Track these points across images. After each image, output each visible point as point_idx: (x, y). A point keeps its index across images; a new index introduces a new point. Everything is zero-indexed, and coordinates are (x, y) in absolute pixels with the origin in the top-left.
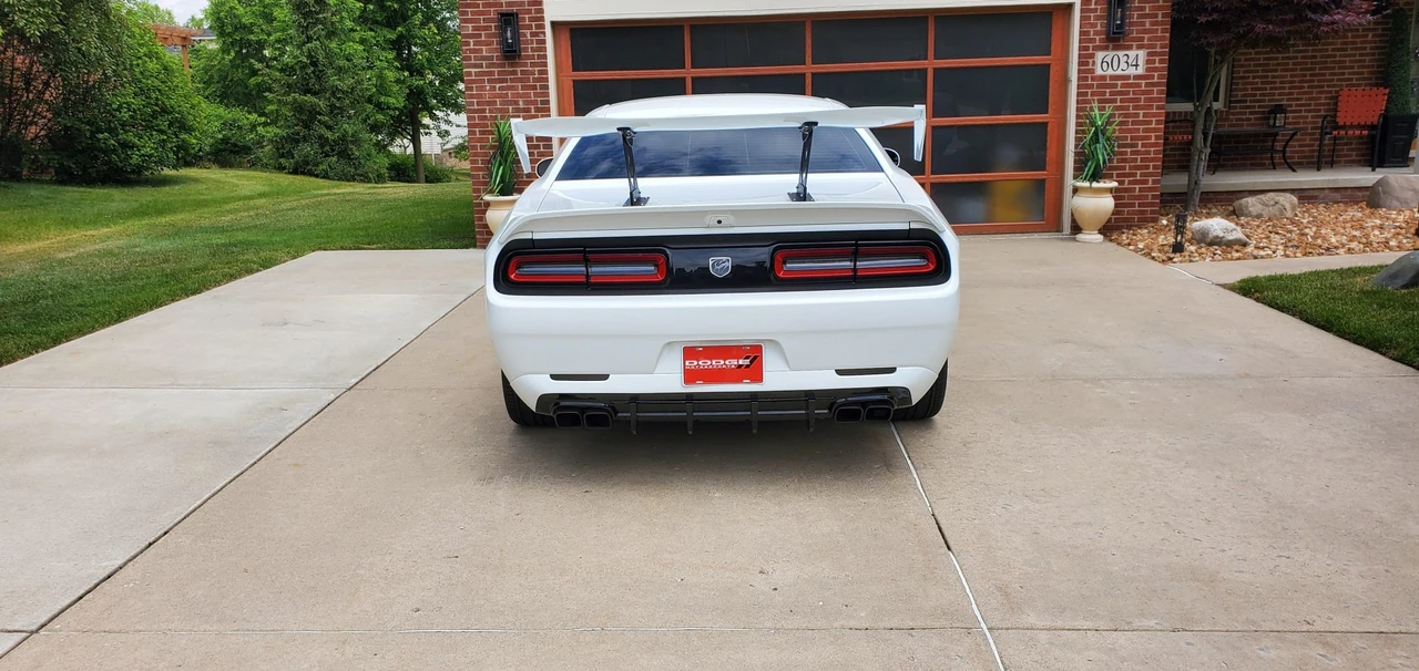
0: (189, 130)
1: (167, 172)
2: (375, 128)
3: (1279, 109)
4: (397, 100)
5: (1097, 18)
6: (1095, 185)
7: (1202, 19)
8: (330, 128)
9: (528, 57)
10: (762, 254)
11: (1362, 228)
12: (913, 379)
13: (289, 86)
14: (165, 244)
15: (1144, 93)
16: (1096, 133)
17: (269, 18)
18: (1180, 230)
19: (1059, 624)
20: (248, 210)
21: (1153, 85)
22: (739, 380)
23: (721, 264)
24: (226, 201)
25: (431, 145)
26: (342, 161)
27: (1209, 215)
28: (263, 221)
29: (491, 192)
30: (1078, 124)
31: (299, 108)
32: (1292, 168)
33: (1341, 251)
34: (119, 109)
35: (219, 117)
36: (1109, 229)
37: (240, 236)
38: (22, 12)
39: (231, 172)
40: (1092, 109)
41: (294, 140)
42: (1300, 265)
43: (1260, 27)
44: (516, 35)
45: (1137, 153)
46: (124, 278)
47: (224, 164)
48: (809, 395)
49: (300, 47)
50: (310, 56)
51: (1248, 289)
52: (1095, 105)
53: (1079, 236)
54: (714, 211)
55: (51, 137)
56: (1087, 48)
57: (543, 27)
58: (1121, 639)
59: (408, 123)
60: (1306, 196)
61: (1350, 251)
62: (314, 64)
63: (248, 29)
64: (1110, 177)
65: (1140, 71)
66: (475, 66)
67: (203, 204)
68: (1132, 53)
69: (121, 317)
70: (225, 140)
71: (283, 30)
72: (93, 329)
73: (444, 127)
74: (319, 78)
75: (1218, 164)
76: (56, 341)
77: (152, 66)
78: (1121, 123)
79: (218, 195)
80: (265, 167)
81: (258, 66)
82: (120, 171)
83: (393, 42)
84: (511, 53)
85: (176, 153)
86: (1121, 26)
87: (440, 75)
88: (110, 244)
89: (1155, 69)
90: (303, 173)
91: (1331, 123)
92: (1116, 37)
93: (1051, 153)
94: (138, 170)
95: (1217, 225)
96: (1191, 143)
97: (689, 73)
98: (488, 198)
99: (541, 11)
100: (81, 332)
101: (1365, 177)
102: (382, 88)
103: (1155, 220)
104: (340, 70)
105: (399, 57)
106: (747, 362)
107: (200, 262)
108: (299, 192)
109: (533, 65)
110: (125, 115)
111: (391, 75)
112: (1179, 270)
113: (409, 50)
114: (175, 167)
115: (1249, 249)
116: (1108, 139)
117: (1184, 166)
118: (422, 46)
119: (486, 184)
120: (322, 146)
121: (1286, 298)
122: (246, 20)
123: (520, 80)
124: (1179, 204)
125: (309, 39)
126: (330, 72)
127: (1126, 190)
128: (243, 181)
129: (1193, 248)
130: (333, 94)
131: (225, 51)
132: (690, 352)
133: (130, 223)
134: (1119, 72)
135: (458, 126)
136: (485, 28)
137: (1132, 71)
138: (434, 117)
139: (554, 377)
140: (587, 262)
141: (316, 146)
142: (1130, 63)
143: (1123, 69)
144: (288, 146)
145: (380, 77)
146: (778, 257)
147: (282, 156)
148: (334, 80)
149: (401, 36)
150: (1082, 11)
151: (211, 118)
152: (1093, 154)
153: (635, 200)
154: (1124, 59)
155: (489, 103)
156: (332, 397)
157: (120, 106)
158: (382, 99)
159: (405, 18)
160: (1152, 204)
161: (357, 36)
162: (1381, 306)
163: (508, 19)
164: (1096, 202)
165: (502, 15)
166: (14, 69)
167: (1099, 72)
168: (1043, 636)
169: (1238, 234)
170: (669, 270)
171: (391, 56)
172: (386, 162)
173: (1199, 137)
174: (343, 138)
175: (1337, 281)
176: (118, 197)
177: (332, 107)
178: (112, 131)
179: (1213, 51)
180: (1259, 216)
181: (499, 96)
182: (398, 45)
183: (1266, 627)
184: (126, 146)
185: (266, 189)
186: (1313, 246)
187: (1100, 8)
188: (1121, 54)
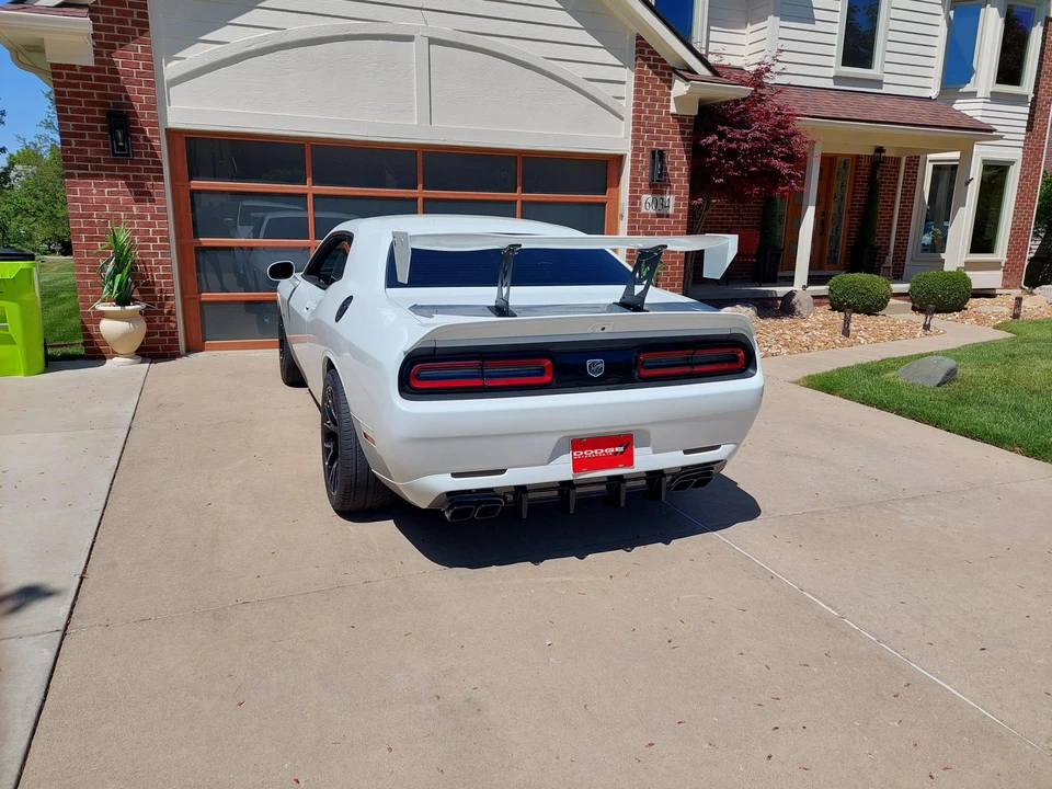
5: (644, 168)
9: (142, 163)
15: (672, 228)
21: (679, 223)
23: (596, 366)
45: (667, 275)
56: (636, 191)
57: (158, 132)
65: (670, 211)
66: (79, 167)
68: (666, 198)
84: (122, 156)
86: (660, 176)
89: (680, 211)
92: (655, 184)
98: (101, 307)
99: (157, 116)
106: (621, 449)
109: (148, 170)
119: (94, 291)
123: (133, 185)
132: (578, 444)
134: (657, 212)
136: (90, 129)
137: (665, 211)
139: (455, 475)
142: (664, 205)
143: (659, 209)
150: (632, 161)
154: (660, 202)
155: (97, 208)
163: (118, 121)
165: (111, 115)
167: (643, 210)
170: (555, 372)
181: (109, 201)
187: (645, 160)
188: (658, 197)
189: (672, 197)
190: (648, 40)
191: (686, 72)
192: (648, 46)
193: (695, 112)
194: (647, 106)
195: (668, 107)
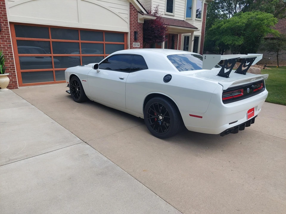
5: (133, 36)
56: (131, 42)
89: (141, 47)
92: (136, 40)
99: (6, 18)
109: (5, 34)
134: (136, 47)
139: (230, 124)
142: (138, 45)
150: (130, 34)
167: (133, 46)
187: (133, 34)
188: (137, 43)
189: (139, 43)
190: (133, 4)
191: (141, 13)
193: (143, 23)
194: (133, 20)
195: (137, 21)
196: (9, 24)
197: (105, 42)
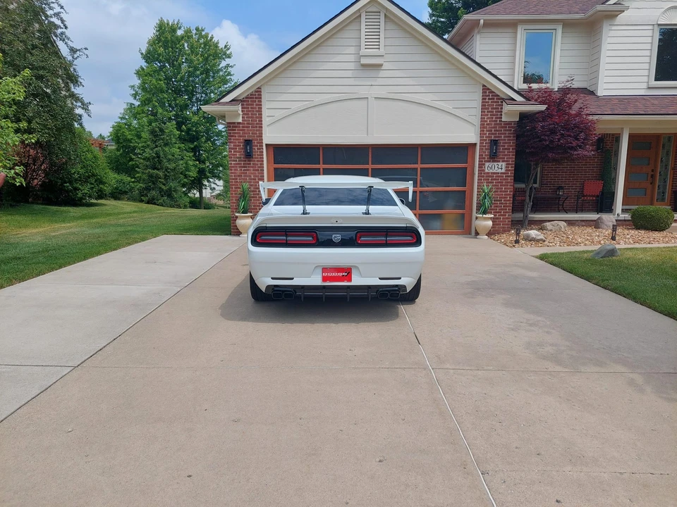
0: (103, 183)
1: (93, 201)
2: (184, 186)
3: (560, 188)
4: (193, 173)
5: (486, 149)
6: (484, 216)
7: (527, 151)
8: (164, 184)
9: (256, 158)
10: (353, 234)
11: (591, 236)
12: (408, 282)
13: (147, 166)
14: (97, 231)
15: (505, 179)
16: (485, 195)
17: (139, 137)
18: (518, 234)
19: (458, 367)
20: (130, 217)
21: (508, 176)
22: (343, 281)
23: (337, 237)
24: (119, 214)
25: (207, 193)
26: (169, 198)
27: (531, 229)
28: (138, 222)
29: (239, 212)
30: (478, 192)
31: (151, 176)
32: (566, 212)
33: (582, 244)
34: (74, 174)
35: (115, 178)
36: (490, 234)
37: (130, 228)
38: (39, 131)
39: (120, 202)
40: (483, 186)
41: (148, 189)
42: (565, 249)
43: (550, 155)
44: (251, 148)
45: (502, 203)
46: (83, 243)
47: (116, 198)
48: (369, 287)
49: (152, 149)
50: (156, 154)
51: (542, 257)
52: (485, 184)
53: (478, 237)
54: (335, 217)
55: (43, 185)
56: (482, 161)
57: (262, 146)
58: (480, 372)
59: (198, 184)
60: (570, 223)
61: (585, 245)
62: (159, 157)
63: (130, 141)
64: (491, 213)
65: (503, 171)
66: (234, 161)
67: (110, 215)
68: (500, 164)
69: (85, 258)
70: (116, 188)
71: (145, 142)
72: (74, 263)
73: (213, 186)
74: (160, 163)
75: (536, 209)
76: (60, 267)
77: (89, 156)
78: (495, 192)
79: (116, 211)
80: (134, 200)
81: (133, 157)
82: (74, 200)
83: (192, 149)
84: (249, 156)
85: (97, 193)
86: (495, 153)
87: (212, 163)
88: (72, 230)
89: (509, 170)
90: (152, 204)
91: (581, 194)
92: (494, 157)
93: (467, 203)
94: (81, 199)
95: (533, 233)
96: (524, 200)
97: (322, 166)
98: (237, 214)
99: (262, 140)
100: (70, 264)
101: (594, 216)
102: (187, 169)
103: (509, 231)
104: (169, 160)
105: (194, 156)
106: (346, 274)
107: (114, 238)
108: (150, 211)
109: (258, 161)
110: (76, 176)
111: (191, 163)
112: (518, 250)
113: (199, 152)
114: (96, 199)
115: (545, 243)
116: (490, 198)
117: (522, 210)
118: (205, 151)
119: (236, 209)
120: (160, 192)
121: (556, 261)
122: (129, 137)
123: (252, 167)
124: (518, 225)
125: (157, 146)
126: (165, 161)
127: (497, 218)
128: (125, 206)
129: (523, 242)
130: (166, 170)
131: (118, 150)
132: (324, 270)
133: (78, 221)
134: (495, 171)
135: (219, 185)
136: (239, 146)
137: (500, 171)
138: (209, 181)
139: (272, 278)
140: (286, 236)
141: (158, 192)
142: (499, 167)
143: (496, 170)
144: (145, 192)
145: (186, 163)
146: (358, 235)
147: (143, 196)
148: (167, 164)
149: (196, 147)
150: (480, 146)
151: (112, 178)
152: (484, 203)
153: (305, 213)
154: (496, 166)
155: (239, 176)
156: (179, 289)
157: (75, 173)
158: (187, 173)
159: (198, 139)
160: (508, 225)
161: (177, 146)
162: (592, 264)
163: (248, 142)
164: (486, 223)
165: (246, 140)
166: (29, 155)
167: (487, 171)
168: (452, 371)
169: (542, 237)
170: (318, 239)
171: (192, 154)
172: (188, 200)
173: (528, 198)
174: (170, 189)
175: (578, 255)
176: (73, 211)
177: (166, 175)
178: (71, 182)
179: (532, 163)
180: (551, 230)
181: (243, 173)
182: (195, 150)
183: (532, 369)
184: (76, 189)
185: (136, 209)
186: (572, 242)
187: (487, 145)
188: (495, 164)
189: (504, 164)
190: (488, 86)
191: (511, 101)
192: (489, 89)
193: (518, 120)
194: (488, 118)
195: (501, 118)
196: (264, 147)
197: (419, 166)
